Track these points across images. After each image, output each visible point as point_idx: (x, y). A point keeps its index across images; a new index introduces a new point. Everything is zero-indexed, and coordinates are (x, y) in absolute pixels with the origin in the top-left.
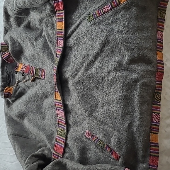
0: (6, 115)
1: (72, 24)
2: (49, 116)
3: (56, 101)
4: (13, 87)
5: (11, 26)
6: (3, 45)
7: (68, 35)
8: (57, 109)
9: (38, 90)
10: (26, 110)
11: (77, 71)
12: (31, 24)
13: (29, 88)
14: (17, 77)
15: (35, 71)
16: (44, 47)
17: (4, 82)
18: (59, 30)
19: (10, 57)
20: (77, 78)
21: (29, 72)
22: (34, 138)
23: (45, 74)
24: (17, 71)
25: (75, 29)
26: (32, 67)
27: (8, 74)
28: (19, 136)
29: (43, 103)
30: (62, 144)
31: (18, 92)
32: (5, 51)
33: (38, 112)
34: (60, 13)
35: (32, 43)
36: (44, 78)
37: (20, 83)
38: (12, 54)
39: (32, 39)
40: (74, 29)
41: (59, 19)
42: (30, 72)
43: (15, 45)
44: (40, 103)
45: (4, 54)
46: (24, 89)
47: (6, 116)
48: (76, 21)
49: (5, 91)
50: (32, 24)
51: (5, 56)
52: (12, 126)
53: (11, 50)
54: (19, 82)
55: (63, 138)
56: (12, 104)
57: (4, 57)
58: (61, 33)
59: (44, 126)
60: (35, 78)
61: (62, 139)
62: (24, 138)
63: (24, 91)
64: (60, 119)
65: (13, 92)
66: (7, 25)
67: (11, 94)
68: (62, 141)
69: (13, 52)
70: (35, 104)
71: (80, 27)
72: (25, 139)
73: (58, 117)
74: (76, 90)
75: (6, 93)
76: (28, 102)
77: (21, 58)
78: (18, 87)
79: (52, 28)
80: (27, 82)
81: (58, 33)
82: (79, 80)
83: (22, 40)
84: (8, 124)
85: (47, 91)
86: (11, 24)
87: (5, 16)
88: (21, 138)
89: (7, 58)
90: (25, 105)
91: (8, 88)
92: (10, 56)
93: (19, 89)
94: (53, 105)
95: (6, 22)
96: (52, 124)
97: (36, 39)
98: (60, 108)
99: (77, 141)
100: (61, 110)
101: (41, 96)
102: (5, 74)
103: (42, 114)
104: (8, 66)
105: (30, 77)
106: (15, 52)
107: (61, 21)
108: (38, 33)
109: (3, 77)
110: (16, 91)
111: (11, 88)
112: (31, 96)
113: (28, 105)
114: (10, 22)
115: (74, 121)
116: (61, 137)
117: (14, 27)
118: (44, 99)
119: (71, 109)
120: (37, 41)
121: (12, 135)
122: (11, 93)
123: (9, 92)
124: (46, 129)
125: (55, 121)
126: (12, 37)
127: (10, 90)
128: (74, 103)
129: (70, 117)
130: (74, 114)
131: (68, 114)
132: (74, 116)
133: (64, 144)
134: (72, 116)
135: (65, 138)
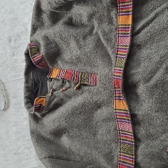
0: (33, 132)
1: (141, 18)
2: (103, 130)
3: (117, 111)
4: (45, 98)
5: (42, 24)
6: (32, 47)
7: (135, 31)
8: (118, 121)
9: (87, 99)
10: (68, 125)
11: (153, 73)
12: (74, 21)
13: (70, 97)
14: (51, 85)
15: (81, 76)
16: (97, 47)
17: (29, 92)
18: (122, 25)
19: (42, 61)
20: (153, 82)
21: (71, 78)
22: (80, 160)
23: (97, 80)
24: (51, 77)
25: (148, 24)
26: (76, 72)
27: (35, 82)
28: (58, 158)
29: (93, 115)
30: (130, 164)
31: (53, 103)
32: (35, 54)
33: (86, 127)
34: (125, 6)
35: (78, 42)
36: (95, 85)
37: (55, 93)
38: (46, 57)
39: (79, 38)
40: (146, 23)
41: (122, 12)
42: (73, 77)
43: (49, 46)
44: (89, 115)
45: (34, 57)
46: (62, 100)
47: (33, 135)
48: (148, 15)
49: (36, 103)
50: (76, 20)
51: (36, 59)
52: (44, 146)
53: (45, 52)
54: (54, 90)
55: (131, 156)
56: (41, 119)
57: (34, 60)
58: (125, 29)
59: (96, 143)
60: (81, 84)
61: (130, 158)
62: (64, 161)
63: (61, 102)
64: (122, 133)
65: (47, 103)
66: (37, 22)
67: (44, 107)
68: (130, 160)
69: (47, 54)
70: (82, 117)
71: (156, 20)
72: (67, 161)
73: (119, 130)
74: (153, 96)
75: (37, 105)
76: (71, 115)
77: (57, 62)
78: (52, 97)
79: (109, 23)
80: (68, 90)
81: (120, 29)
82: (158, 84)
83: (62, 39)
84: (39, 145)
85: (101, 100)
86: (42, 21)
87: (37, 11)
88: (61, 160)
89: (38, 62)
90: (66, 119)
91: (39, 99)
92: (43, 59)
93: (53, 99)
94: (112, 117)
95: (36, 18)
96: (110, 141)
97: (85, 38)
98: (124, 119)
99: (154, 159)
100: (126, 122)
101: (91, 106)
102: (31, 82)
103: (92, 128)
104: (35, 73)
105: (73, 85)
106: (49, 54)
107: (125, 15)
108: (87, 30)
109: (28, 85)
110: (50, 102)
111: (42, 99)
112: (76, 107)
113: (71, 119)
114: (42, 18)
115: (147, 135)
116: (128, 156)
117: (46, 24)
118: (95, 110)
119: (142, 120)
120: (86, 39)
121: (48, 158)
122: (44, 105)
123: (41, 104)
124: (99, 147)
125: (114, 136)
126: (46, 37)
127: (42, 101)
128: (149, 112)
129: (139, 130)
130: (146, 126)
131: (136, 126)
132: (146, 128)
133: (133, 163)
134: (143, 129)
135: (134, 157)
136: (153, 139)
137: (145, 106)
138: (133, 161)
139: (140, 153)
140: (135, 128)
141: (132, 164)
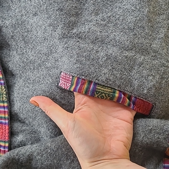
129: (9, 55)
130: (21, 47)
131: (3, 50)
132: (21, 51)
133: (7, 116)
134: (17, 52)
135: (6, 104)
136: (34, 69)
137: (16, 9)
138: (5, 111)
139: (17, 97)
140: (2, 53)
141: (5, 118)
